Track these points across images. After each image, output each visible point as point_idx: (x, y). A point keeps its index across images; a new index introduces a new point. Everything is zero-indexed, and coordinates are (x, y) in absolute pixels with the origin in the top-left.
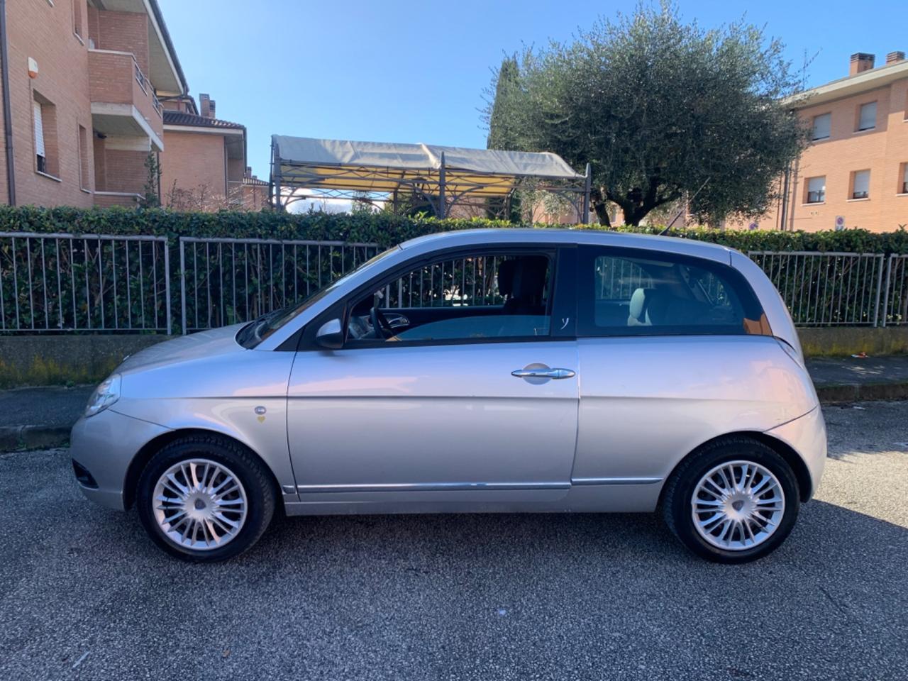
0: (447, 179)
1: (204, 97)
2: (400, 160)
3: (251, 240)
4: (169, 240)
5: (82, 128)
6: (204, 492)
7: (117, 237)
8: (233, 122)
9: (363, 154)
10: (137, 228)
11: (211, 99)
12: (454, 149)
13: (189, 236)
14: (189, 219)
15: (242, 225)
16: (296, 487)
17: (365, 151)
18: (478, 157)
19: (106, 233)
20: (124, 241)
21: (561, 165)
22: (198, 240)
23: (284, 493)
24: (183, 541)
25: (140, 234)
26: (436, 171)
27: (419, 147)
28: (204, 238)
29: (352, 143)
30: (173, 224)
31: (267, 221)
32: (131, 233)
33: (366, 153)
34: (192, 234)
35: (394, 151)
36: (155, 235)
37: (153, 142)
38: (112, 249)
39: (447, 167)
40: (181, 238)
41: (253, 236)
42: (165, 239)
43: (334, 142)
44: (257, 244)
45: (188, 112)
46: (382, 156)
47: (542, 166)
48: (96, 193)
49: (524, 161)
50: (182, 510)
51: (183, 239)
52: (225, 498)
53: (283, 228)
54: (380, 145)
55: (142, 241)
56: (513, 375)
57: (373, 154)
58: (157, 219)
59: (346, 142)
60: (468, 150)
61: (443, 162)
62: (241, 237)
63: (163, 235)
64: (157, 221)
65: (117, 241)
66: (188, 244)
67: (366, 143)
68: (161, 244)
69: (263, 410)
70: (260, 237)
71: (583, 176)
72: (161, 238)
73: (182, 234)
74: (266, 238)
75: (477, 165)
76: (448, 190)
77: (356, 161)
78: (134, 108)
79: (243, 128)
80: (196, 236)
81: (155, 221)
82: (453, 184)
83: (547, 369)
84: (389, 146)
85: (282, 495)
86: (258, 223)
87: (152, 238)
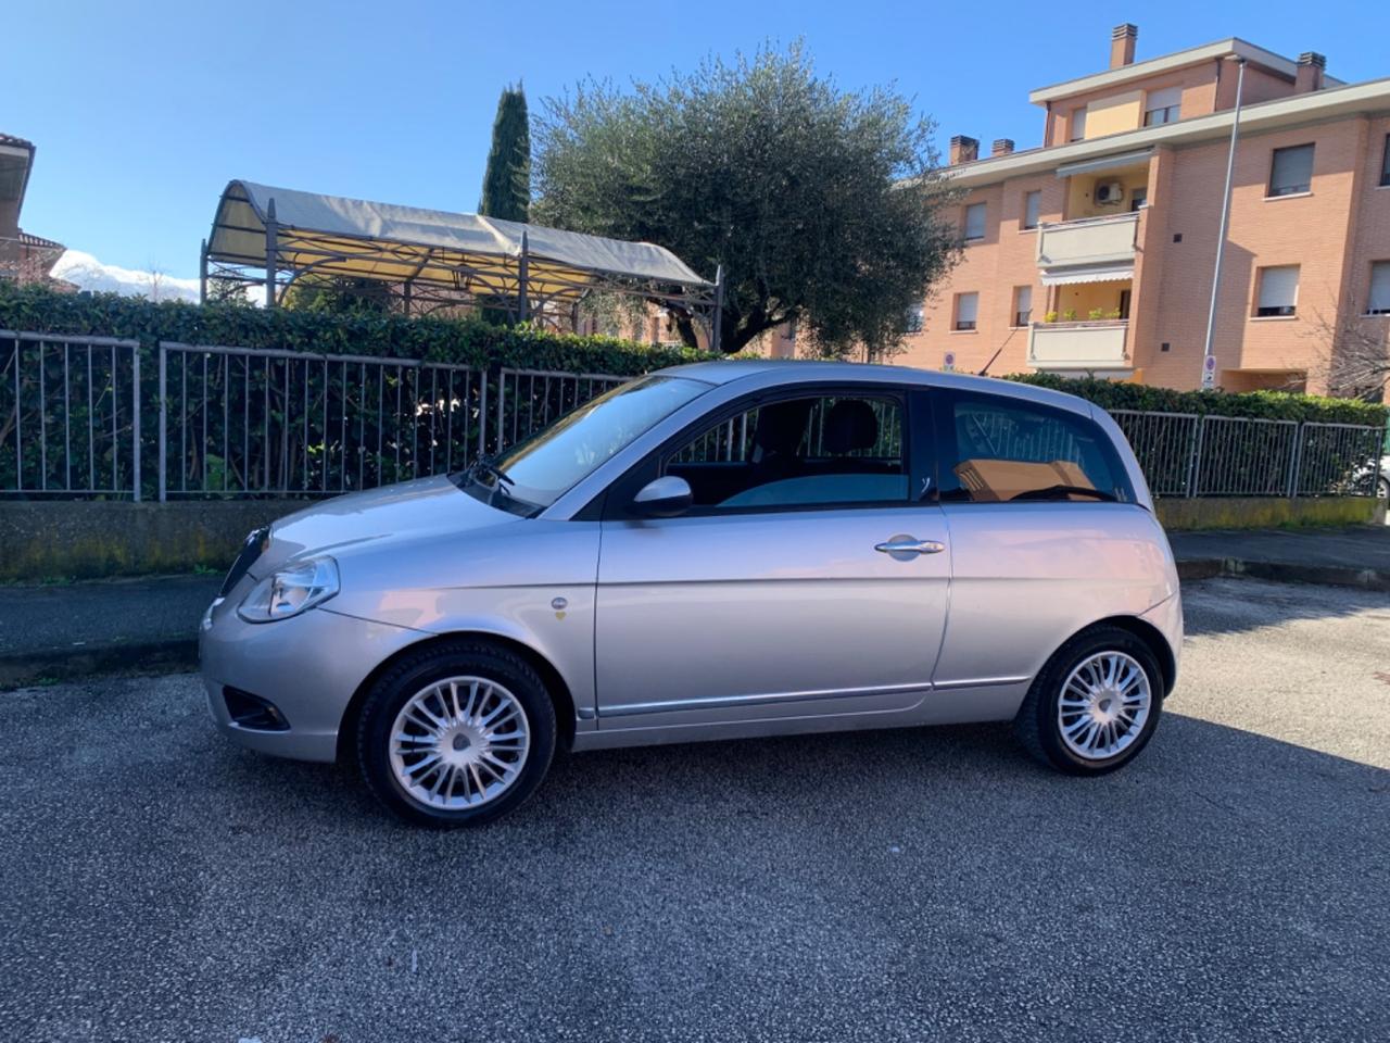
0: (531, 273)
3: (277, 353)
4: (141, 347)
6: (469, 723)
7: (50, 337)
9: (395, 224)
10: (85, 322)
13: (176, 340)
14: (173, 313)
15: (263, 329)
16: (597, 709)
17: (397, 219)
19: (30, 330)
20: (62, 344)
22: (190, 348)
23: (578, 719)
24: (431, 799)
25: (91, 334)
26: (514, 259)
27: (474, 220)
28: (202, 345)
29: (371, 204)
30: (148, 320)
31: (301, 323)
32: (76, 332)
33: (400, 223)
34: (180, 339)
35: (439, 223)
36: (117, 337)
38: (41, 355)
39: (531, 255)
40: (163, 344)
41: (279, 346)
42: (135, 344)
43: (343, 200)
44: (285, 359)
46: (425, 229)
49: (626, 255)
50: (435, 752)
51: (165, 345)
52: (497, 731)
53: (328, 335)
54: (414, 211)
55: (93, 346)
56: (877, 549)
57: (411, 226)
58: (121, 310)
61: (525, 247)
62: (261, 348)
63: (132, 337)
64: (120, 314)
65: (47, 343)
66: (171, 354)
67: (392, 207)
68: (125, 353)
69: (561, 603)
70: (290, 347)
71: (715, 285)
72: (127, 342)
73: (161, 338)
74: (301, 350)
75: (566, 254)
76: (533, 291)
77: (390, 236)
79: (31, 149)
80: (187, 341)
81: (116, 314)
82: (538, 281)
83: (914, 542)
84: (432, 214)
85: (575, 721)
86: (287, 325)
87: (113, 341)
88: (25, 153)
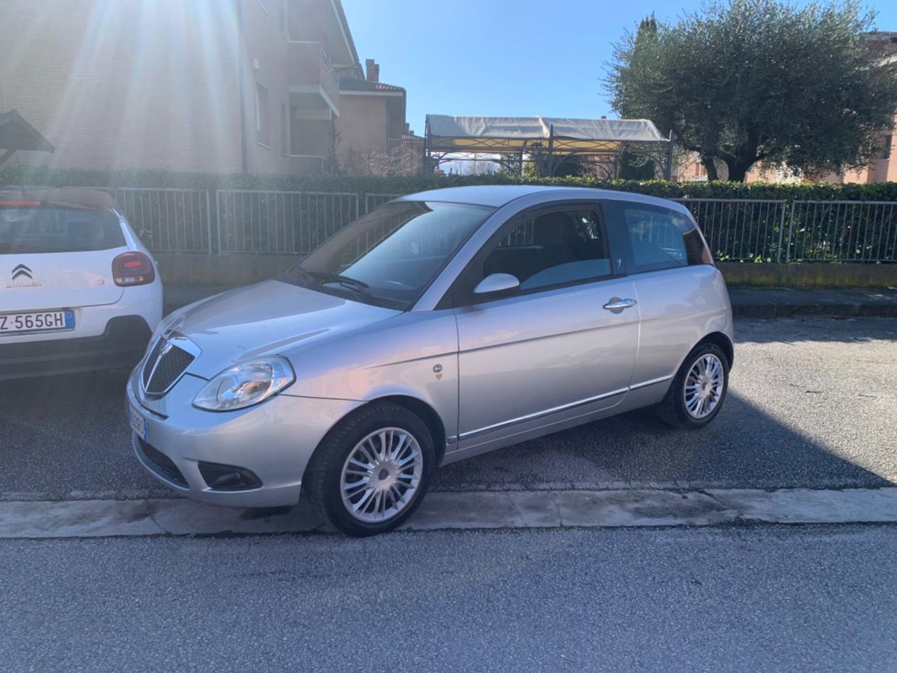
0: (555, 146)
1: (370, 63)
2: (520, 132)
4: (359, 196)
5: (283, 105)
7: (328, 194)
8: (394, 85)
9: (492, 128)
10: (339, 187)
11: (376, 63)
12: (565, 120)
13: (371, 192)
14: (371, 181)
17: (494, 125)
18: (583, 126)
19: (321, 191)
20: (332, 196)
21: (652, 131)
22: (377, 195)
25: (341, 191)
26: (546, 139)
27: (536, 120)
28: (380, 193)
29: (485, 119)
30: (361, 185)
32: (336, 191)
33: (495, 127)
35: (516, 124)
37: (332, 112)
38: (325, 201)
39: (555, 135)
40: (367, 194)
42: (355, 194)
43: (471, 119)
45: (356, 77)
46: (506, 129)
47: (636, 132)
48: (292, 156)
49: (621, 128)
51: (368, 194)
54: (506, 119)
55: (342, 196)
57: (499, 128)
59: (480, 118)
60: (576, 121)
61: (552, 132)
63: (355, 192)
64: (351, 183)
66: (370, 199)
67: (495, 119)
68: (354, 198)
71: (667, 140)
72: (353, 194)
73: (366, 192)
77: (487, 134)
78: (320, 87)
79: (403, 91)
80: (375, 192)
82: (558, 150)
84: (513, 120)
87: (349, 194)
88: (401, 94)
